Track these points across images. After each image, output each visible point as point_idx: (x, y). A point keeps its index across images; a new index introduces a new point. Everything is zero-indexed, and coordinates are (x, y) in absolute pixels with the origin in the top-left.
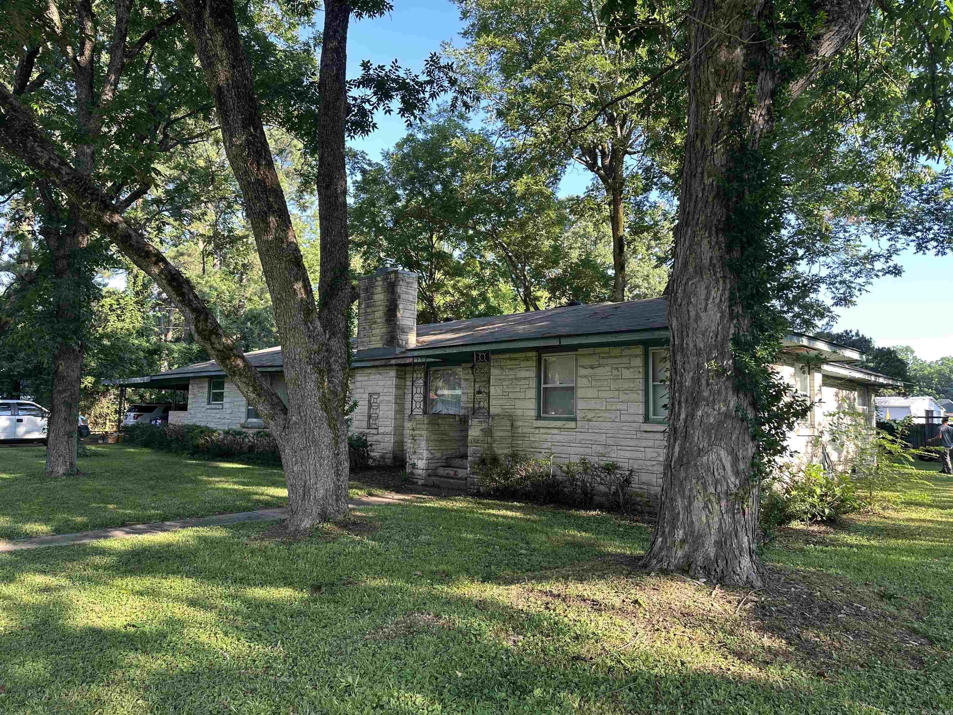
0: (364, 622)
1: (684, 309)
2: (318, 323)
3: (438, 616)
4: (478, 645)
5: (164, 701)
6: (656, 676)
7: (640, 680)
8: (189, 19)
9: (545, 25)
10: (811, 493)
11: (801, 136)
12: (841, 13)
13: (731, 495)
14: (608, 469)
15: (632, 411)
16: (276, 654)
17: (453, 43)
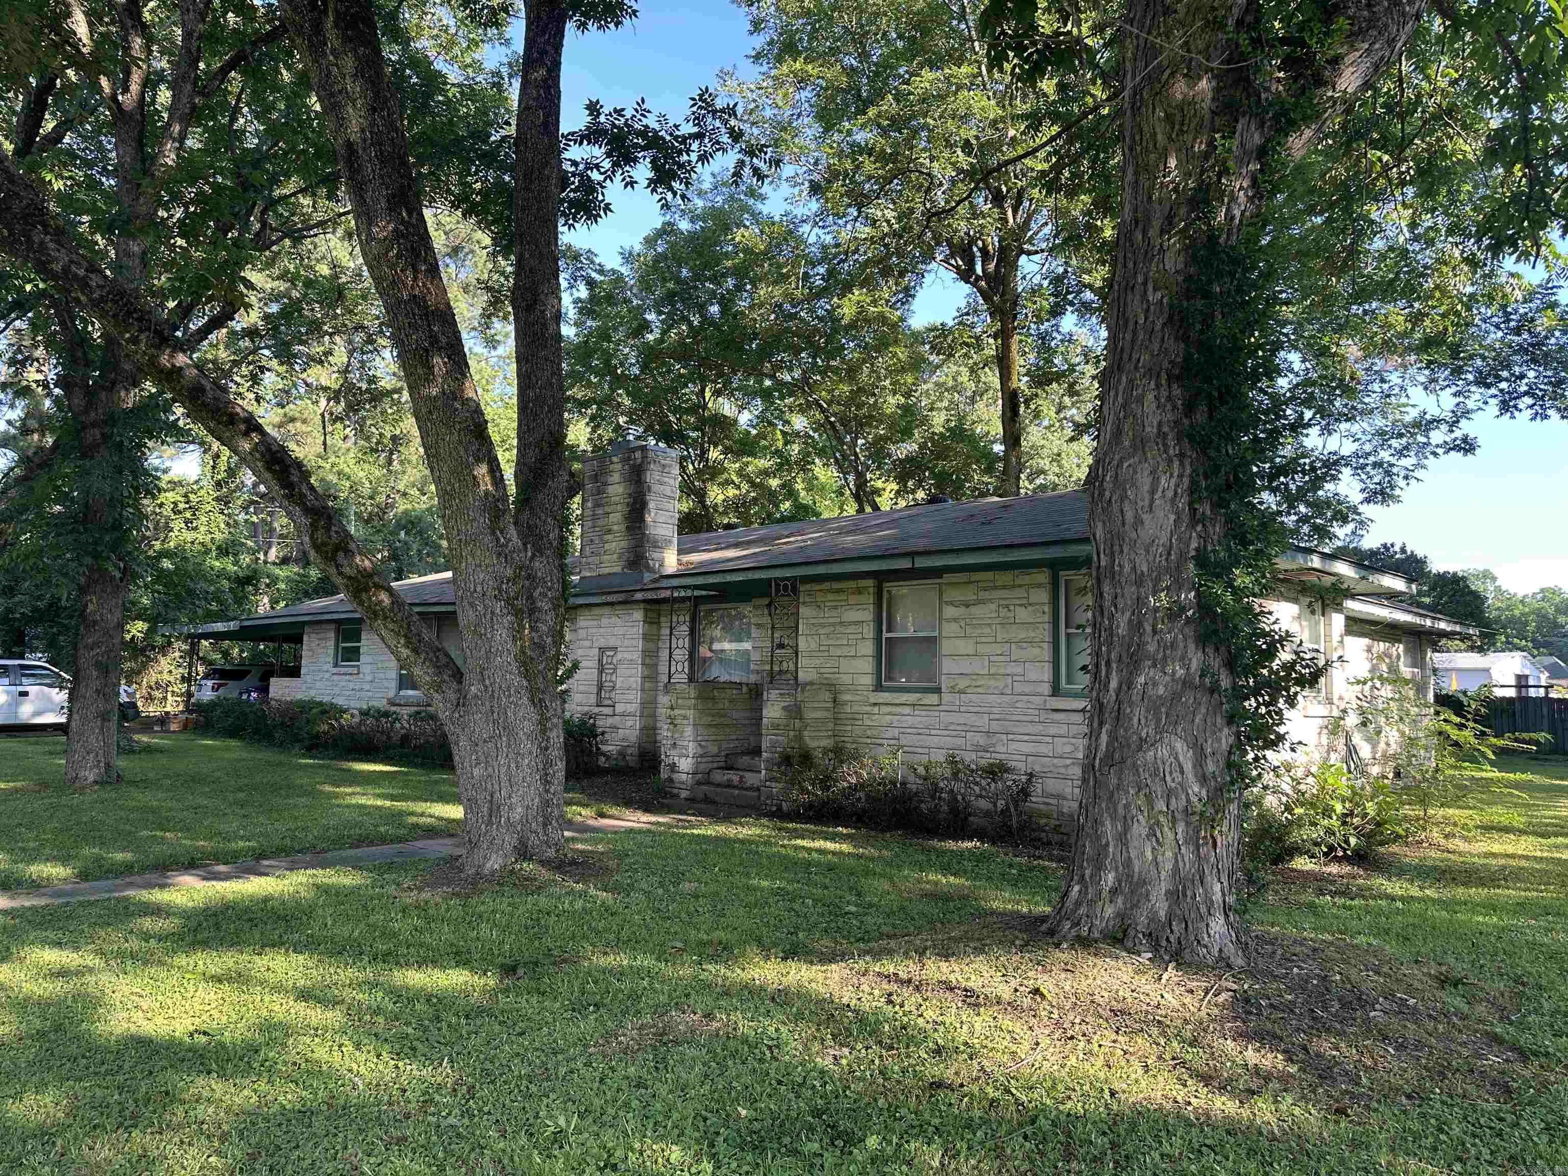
0: (588, 1024)
1: (1115, 507)
2: (512, 532)
3: (709, 1016)
4: (775, 1064)
5: (253, 1157)
6: (1069, 1115)
7: (1042, 1121)
8: (300, 32)
9: (889, 43)
10: (1327, 812)
11: (1309, 224)
12: (1372, 22)
13: (1193, 813)
14: (993, 773)
15: (1032, 676)
16: (439, 1079)
17: (737, 74)
